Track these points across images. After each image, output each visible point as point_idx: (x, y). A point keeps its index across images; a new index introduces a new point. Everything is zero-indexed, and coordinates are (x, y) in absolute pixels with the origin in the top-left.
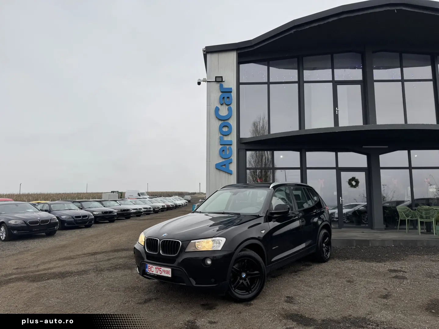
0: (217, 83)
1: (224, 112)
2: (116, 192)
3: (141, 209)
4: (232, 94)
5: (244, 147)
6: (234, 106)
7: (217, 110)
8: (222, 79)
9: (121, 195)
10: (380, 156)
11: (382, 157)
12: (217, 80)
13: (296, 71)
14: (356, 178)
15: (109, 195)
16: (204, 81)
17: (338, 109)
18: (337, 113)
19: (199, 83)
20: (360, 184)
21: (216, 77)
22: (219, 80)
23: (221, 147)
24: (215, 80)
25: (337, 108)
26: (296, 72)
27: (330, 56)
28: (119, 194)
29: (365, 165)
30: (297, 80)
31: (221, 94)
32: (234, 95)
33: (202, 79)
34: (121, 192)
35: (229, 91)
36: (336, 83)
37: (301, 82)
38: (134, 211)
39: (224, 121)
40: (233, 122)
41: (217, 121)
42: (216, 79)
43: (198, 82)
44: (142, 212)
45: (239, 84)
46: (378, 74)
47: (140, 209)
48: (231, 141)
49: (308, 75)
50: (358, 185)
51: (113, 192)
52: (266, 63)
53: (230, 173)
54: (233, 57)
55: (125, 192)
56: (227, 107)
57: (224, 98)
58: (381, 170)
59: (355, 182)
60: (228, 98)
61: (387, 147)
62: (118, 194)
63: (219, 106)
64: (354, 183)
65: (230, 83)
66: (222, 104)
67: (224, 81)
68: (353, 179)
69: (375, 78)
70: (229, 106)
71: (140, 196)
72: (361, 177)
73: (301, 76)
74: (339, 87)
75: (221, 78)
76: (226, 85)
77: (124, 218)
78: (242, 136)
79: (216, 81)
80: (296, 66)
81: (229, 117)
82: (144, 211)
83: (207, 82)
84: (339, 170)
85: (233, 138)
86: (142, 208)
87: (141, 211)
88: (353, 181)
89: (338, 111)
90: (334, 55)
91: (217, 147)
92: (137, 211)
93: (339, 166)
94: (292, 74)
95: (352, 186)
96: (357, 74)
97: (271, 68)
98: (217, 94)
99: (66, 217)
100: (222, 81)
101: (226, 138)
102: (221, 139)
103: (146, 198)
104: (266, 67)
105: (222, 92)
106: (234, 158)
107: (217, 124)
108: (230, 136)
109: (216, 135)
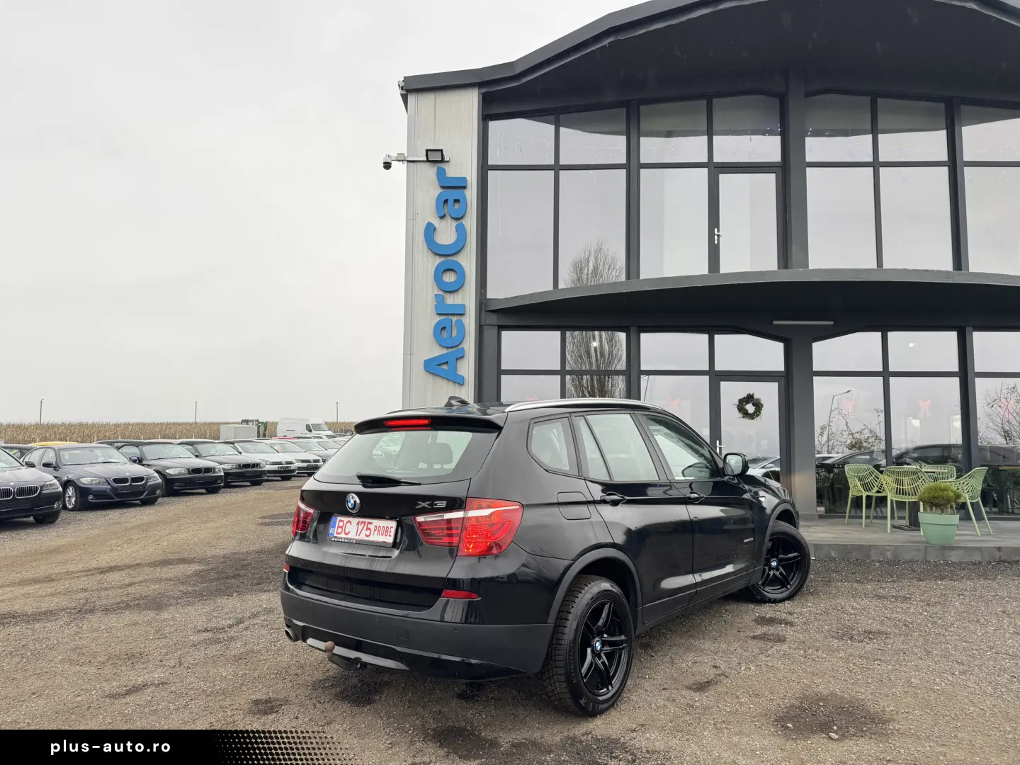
0: (432, 164)
1: (447, 234)
2: (252, 421)
3: (291, 463)
4: (467, 192)
5: (493, 319)
6: (471, 223)
7: (430, 230)
8: (443, 156)
9: (265, 430)
10: (815, 345)
11: (817, 347)
12: (430, 159)
13: (623, 139)
14: (756, 397)
15: (236, 428)
16: (401, 159)
17: (718, 231)
18: (716, 242)
19: (387, 166)
20: (763, 411)
21: (427, 151)
22: (436, 158)
23: (439, 318)
24: (425, 159)
25: (716, 230)
26: (622, 140)
27: (704, 102)
28: (259, 427)
29: (780, 367)
30: (623, 160)
31: (440, 191)
32: (471, 194)
33: (394, 155)
34: (265, 421)
35: (461, 186)
36: (716, 169)
37: (633, 167)
38: (275, 467)
39: (447, 258)
40: (468, 261)
41: (431, 255)
42: (427, 156)
43: (384, 163)
44: (293, 471)
45: (484, 168)
46: (816, 148)
47: (287, 463)
48: (463, 306)
49: (651, 148)
50: (760, 413)
51: (247, 422)
52: (553, 117)
53: (460, 382)
54: (470, 101)
55: (277, 423)
56: (454, 224)
57: (446, 201)
58: (816, 379)
59: (754, 405)
60: (457, 201)
61: (832, 323)
62: (256, 428)
63: (436, 222)
64: (750, 408)
65: (464, 165)
66: (442, 217)
67: (448, 162)
68: (749, 398)
69: (809, 159)
70: (459, 222)
71: (310, 431)
72: (768, 393)
73: (632, 150)
74: (723, 178)
75: (440, 152)
76: (452, 172)
77: (249, 484)
78: (491, 295)
79: (428, 161)
80: (623, 127)
81: (458, 248)
82: (299, 468)
83: (408, 161)
84: (717, 377)
85: (467, 299)
86: (294, 461)
87: (292, 468)
88: (747, 403)
89: (718, 236)
90: (715, 101)
91: (429, 320)
92: (281, 467)
93: (717, 368)
94: (612, 147)
95: (746, 414)
96: (768, 148)
97: (562, 130)
98: (431, 192)
99: (92, 481)
100: (443, 161)
101: (451, 300)
102: (439, 300)
103: (321, 438)
104: (552, 127)
105: (443, 187)
106: (470, 346)
107: (430, 264)
108: (460, 294)
109: (428, 291)
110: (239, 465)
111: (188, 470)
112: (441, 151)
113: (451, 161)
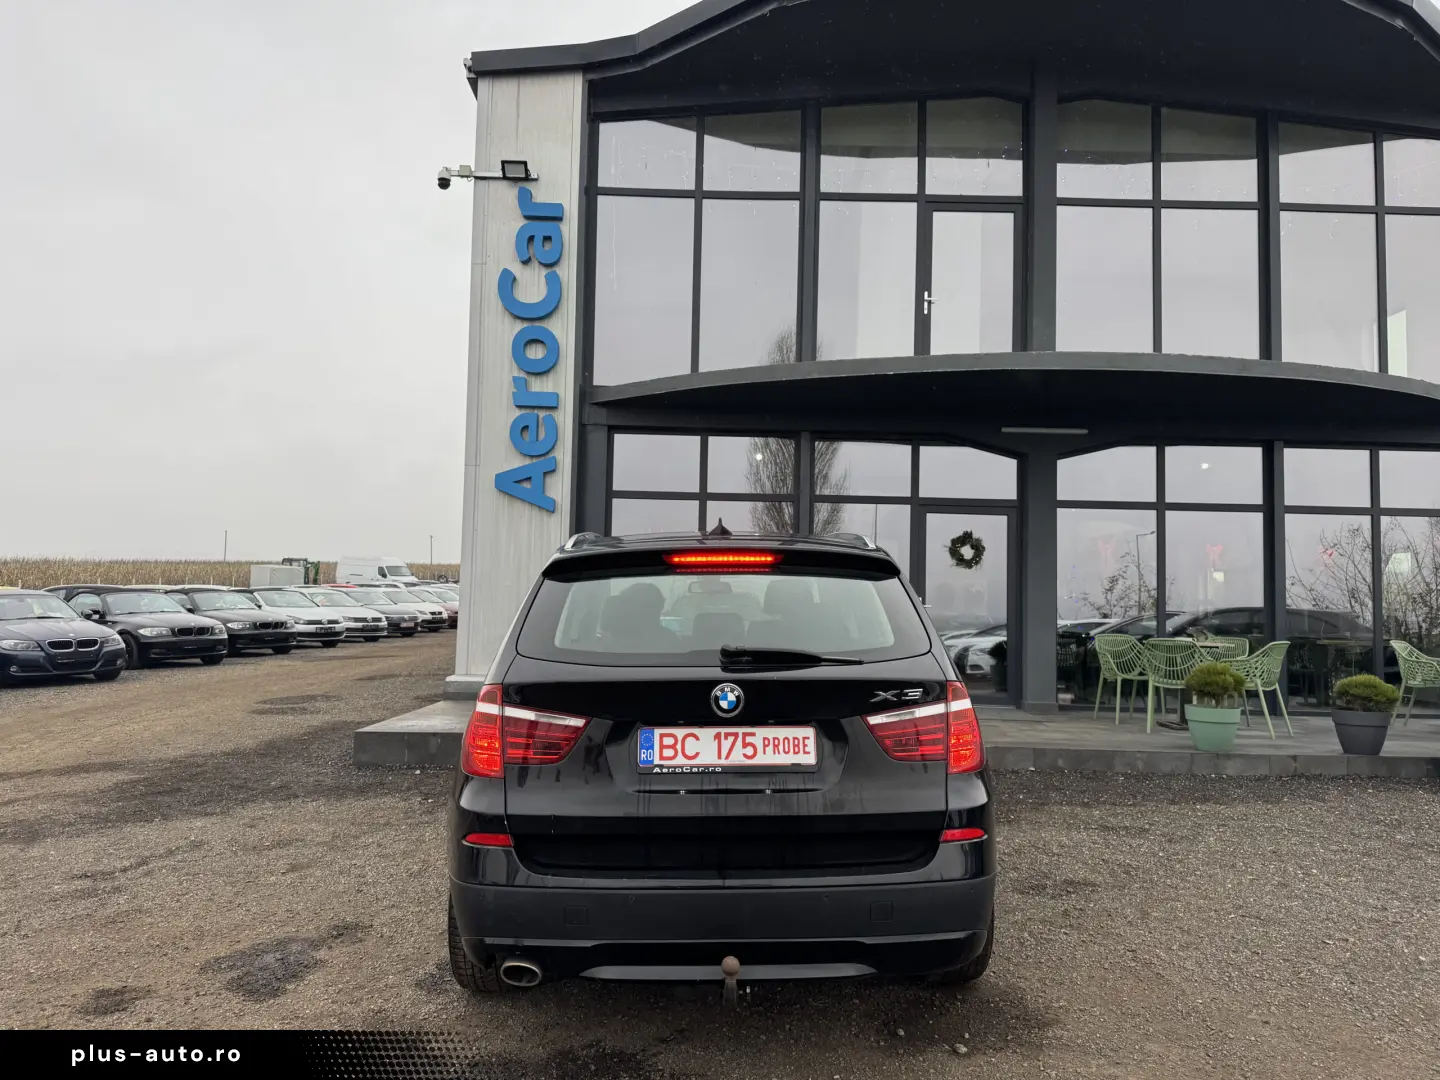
0: (511, 183)
1: (532, 288)
2: (298, 560)
3: (336, 622)
4: (564, 226)
5: (602, 416)
6: (569, 272)
7: (507, 282)
8: (527, 170)
9: (317, 573)
10: (1059, 462)
11: (1063, 465)
12: (508, 175)
13: (796, 157)
14: (975, 536)
15: (273, 570)
16: (465, 174)
17: (930, 296)
18: (926, 312)
19: (444, 183)
20: (986, 556)
21: (503, 163)
22: (517, 174)
23: (518, 413)
24: (500, 174)
25: (926, 294)
26: (794, 159)
27: (915, 106)
28: (307, 569)
29: (1010, 492)
30: (796, 188)
31: (523, 222)
32: (570, 230)
33: (455, 167)
34: (315, 561)
35: (555, 216)
36: (929, 205)
37: (809, 197)
38: (312, 628)
39: (532, 321)
40: (564, 328)
41: (508, 319)
42: (503, 169)
43: (440, 179)
44: (339, 634)
45: (590, 191)
46: (1071, 179)
47: (330, 622)
48: (557, 396)
49: (837, 171)
50: (980, 559)
51: (289, 561)
52: (694, 121)
53: (550, 508)
54: (571, 92)
55: (336, 563)
56: (544, 272)
57: (531, 239)
58: (1060, 511)
59: (972, 547)
60: (547, 239)
61: (1085, 431)
62: (303, 570)
63: (516, 269)
64: (967, 552)
65: (560, 186)
66: (526, 262)
67: (536, 180)
68: (966, 538)
69: (1061, 193)
70: (549, 270)
71: (384, 576)
72: (993, 531)
73: (810, 173)
74: (939, 218)
75: (523, 166)
76: (542, 195)
77: (270, 651)
78: (599, 380)
79: (505, 178)
80: (797, 139)
81: (548, 310)
82: (348, 629)
83: (476, 178)
84: (921, 507)
85: (563, 384)
86: (341, 620)
87: (337, 630)
88: (963, 544)
89: (930, 303)
90: (931, 105)
91: (504, 415)
92: (321, 628)
93: (922, 494)
94: (781, 168)
95: (961, 561)
96: (1004, 176)
97: (707, 138)
98: (509, 223)
99: (16, 644)
100: (527, 178)
101: (537, 386)
102: (520, 386)
103: (396, 586)
104: (692, 136)
105: (527, 217)
106: (565, 455)
107: (507, 331)
108: (551, 377)
109: (504, 371)
110: (255, 624)
111: (173, 630)
112: (525, 163)
113: (540, 179)
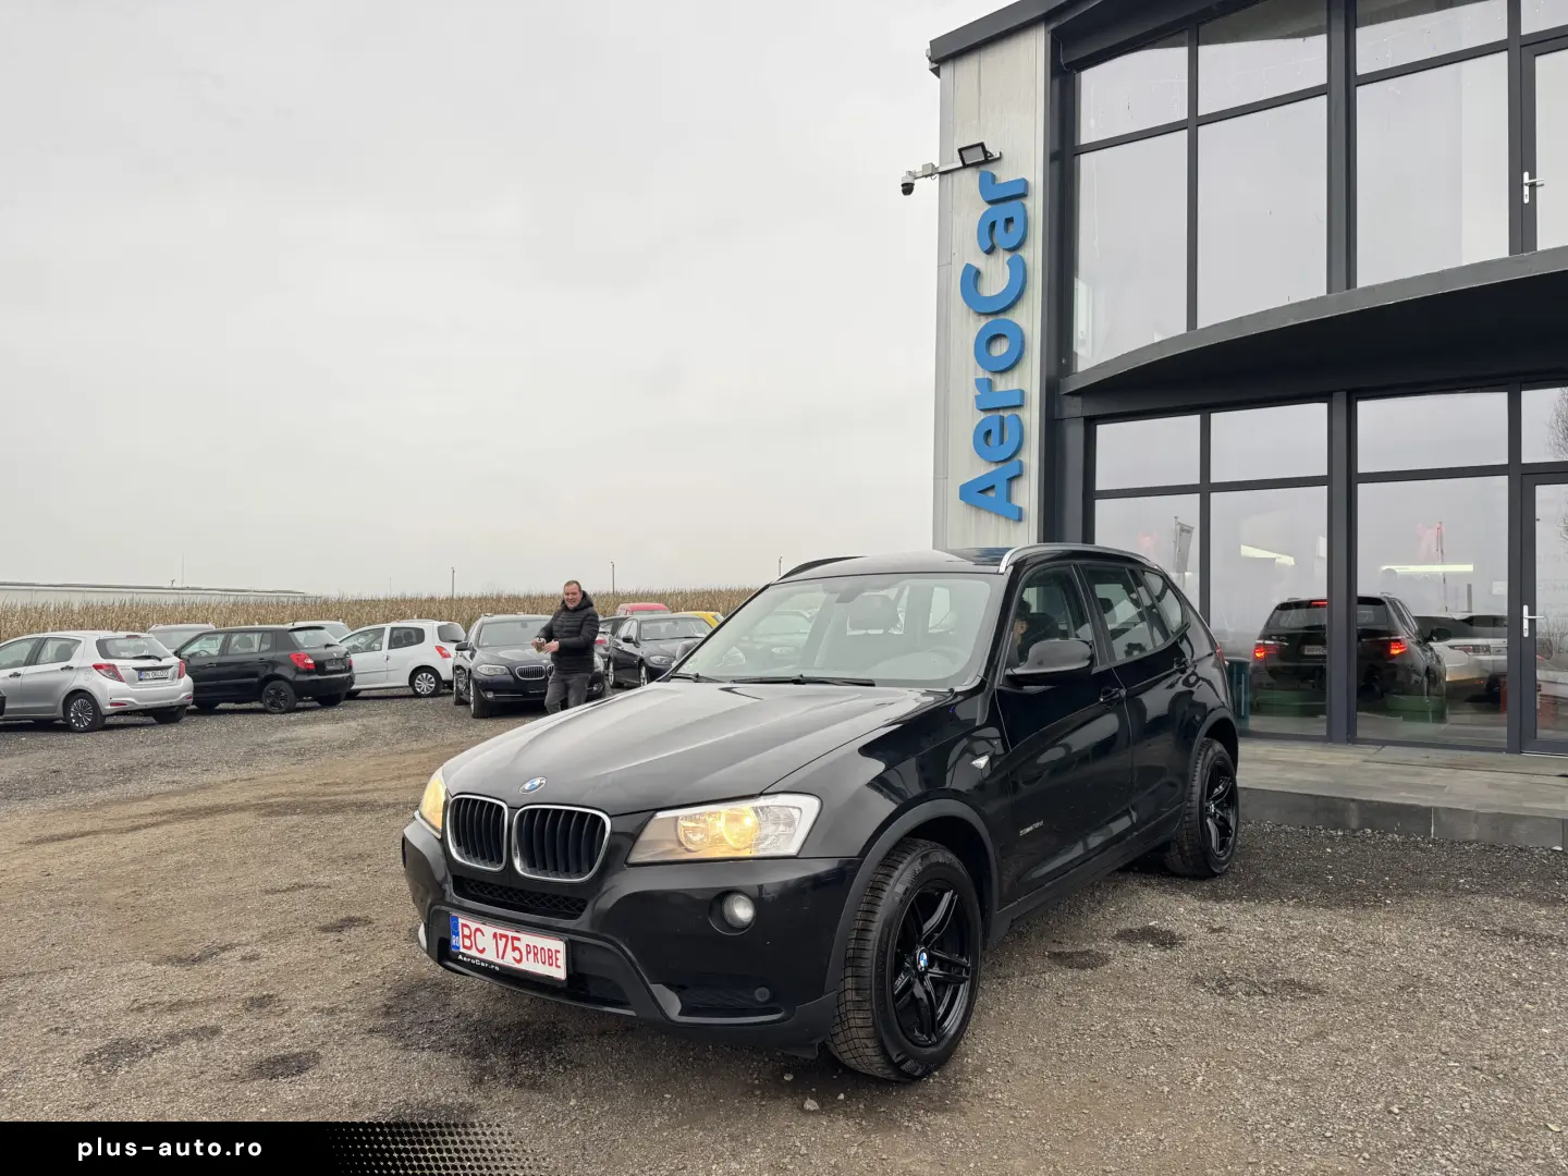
0: (972, 170)
1: (995, 278)
4: (1028, 203)
5: (1075, 408)
6: (1035, 254)
7: (972, 277)
8: (985, 152)
12: (967, 163)
16: (928, 173)
21: (960, 151)
22: (978, 158)
23: (983, 416)
24: (960, 165)
31: (987, 207)
32: (1036, 206)
35: (1019, 193)
39: (995, 315)
40: (1030, 318)
41: (973, 317)
42: (962, 157)
45: (1064, 154)
48: (1022, 393)
53: (1019, 516)
54: (1032, 49)
57: (993, 225)
60: (1009, 221)
63: (980, 261)
65: (1026, 160)
66: (990, 251)
67: (999, 159)
70: (1014, 255)
75: (980, 149)
76: (1005, 174)
79: (965, 166)
81: (1015, 298)
83: (940, 173)
85: (1029, 380)
91: (968, 419)
98: (972, 208)
100: (988, 159)
102: (986, 386)
105: (989, 202)
106: (1032, 458)
107: (969, 328)
108: (1016, 374)
109: (968, 371)
112: (982, 145)
113: (1004, 155)
